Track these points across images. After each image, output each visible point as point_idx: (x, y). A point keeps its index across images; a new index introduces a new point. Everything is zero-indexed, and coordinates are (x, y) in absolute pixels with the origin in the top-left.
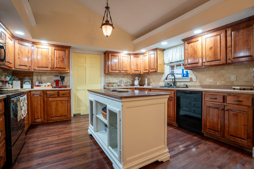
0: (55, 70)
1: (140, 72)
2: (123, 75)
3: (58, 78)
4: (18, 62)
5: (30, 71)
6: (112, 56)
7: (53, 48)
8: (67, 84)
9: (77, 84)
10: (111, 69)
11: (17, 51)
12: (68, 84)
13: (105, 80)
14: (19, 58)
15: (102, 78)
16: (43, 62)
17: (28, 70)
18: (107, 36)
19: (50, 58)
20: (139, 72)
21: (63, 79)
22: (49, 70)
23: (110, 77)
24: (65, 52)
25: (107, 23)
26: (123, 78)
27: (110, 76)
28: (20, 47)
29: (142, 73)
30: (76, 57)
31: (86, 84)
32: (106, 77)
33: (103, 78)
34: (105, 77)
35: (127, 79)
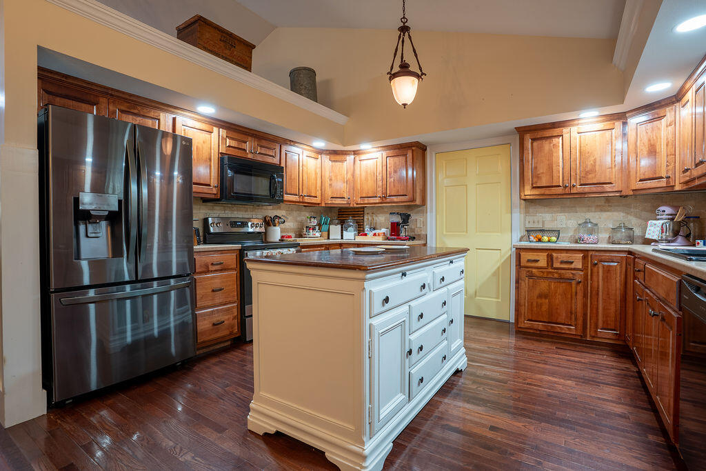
0: (388, 200)
1: (668, 182)
2: (602, 202)
3: (397, 219)
4: (329, 193)
5: (351, 206)
6: (533, 140)
7: (385, 154)
8: (421, 231)
9: (446, 232)
10: (532, 184)
11: (327, 174)
12: (423, 233)
13: (527, 222)
14: (330, 185)
15: (513, 214)
16: (369, 187)
17: (347, 206)
18: (405, 105)
19: (379, 177)
20: (663, 183)
21: (406, 218)
22: (377, 201)
23: (546, 209)
24: (406, 158)
25: (405, 70)
26: (601, 211)
27: (546, 206)
28: (332, 166)
29: (677, 188)
30: (444, 162)
31: (467, 232)
32: (531, 210)
33: (518, 217)
34: (527, 212)
35: (622, 214)
